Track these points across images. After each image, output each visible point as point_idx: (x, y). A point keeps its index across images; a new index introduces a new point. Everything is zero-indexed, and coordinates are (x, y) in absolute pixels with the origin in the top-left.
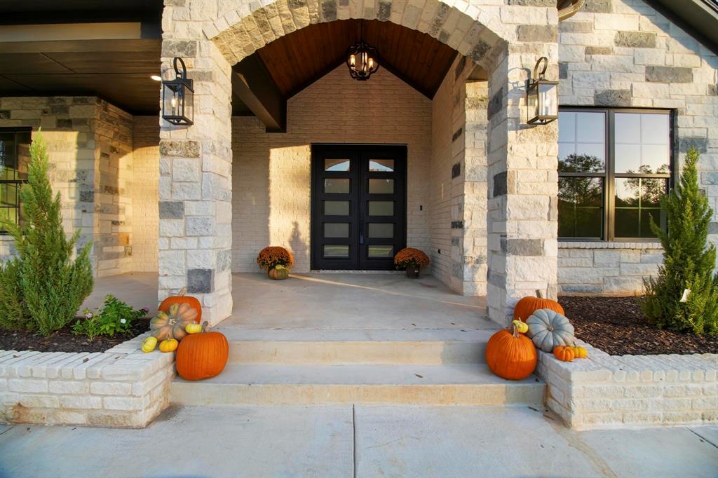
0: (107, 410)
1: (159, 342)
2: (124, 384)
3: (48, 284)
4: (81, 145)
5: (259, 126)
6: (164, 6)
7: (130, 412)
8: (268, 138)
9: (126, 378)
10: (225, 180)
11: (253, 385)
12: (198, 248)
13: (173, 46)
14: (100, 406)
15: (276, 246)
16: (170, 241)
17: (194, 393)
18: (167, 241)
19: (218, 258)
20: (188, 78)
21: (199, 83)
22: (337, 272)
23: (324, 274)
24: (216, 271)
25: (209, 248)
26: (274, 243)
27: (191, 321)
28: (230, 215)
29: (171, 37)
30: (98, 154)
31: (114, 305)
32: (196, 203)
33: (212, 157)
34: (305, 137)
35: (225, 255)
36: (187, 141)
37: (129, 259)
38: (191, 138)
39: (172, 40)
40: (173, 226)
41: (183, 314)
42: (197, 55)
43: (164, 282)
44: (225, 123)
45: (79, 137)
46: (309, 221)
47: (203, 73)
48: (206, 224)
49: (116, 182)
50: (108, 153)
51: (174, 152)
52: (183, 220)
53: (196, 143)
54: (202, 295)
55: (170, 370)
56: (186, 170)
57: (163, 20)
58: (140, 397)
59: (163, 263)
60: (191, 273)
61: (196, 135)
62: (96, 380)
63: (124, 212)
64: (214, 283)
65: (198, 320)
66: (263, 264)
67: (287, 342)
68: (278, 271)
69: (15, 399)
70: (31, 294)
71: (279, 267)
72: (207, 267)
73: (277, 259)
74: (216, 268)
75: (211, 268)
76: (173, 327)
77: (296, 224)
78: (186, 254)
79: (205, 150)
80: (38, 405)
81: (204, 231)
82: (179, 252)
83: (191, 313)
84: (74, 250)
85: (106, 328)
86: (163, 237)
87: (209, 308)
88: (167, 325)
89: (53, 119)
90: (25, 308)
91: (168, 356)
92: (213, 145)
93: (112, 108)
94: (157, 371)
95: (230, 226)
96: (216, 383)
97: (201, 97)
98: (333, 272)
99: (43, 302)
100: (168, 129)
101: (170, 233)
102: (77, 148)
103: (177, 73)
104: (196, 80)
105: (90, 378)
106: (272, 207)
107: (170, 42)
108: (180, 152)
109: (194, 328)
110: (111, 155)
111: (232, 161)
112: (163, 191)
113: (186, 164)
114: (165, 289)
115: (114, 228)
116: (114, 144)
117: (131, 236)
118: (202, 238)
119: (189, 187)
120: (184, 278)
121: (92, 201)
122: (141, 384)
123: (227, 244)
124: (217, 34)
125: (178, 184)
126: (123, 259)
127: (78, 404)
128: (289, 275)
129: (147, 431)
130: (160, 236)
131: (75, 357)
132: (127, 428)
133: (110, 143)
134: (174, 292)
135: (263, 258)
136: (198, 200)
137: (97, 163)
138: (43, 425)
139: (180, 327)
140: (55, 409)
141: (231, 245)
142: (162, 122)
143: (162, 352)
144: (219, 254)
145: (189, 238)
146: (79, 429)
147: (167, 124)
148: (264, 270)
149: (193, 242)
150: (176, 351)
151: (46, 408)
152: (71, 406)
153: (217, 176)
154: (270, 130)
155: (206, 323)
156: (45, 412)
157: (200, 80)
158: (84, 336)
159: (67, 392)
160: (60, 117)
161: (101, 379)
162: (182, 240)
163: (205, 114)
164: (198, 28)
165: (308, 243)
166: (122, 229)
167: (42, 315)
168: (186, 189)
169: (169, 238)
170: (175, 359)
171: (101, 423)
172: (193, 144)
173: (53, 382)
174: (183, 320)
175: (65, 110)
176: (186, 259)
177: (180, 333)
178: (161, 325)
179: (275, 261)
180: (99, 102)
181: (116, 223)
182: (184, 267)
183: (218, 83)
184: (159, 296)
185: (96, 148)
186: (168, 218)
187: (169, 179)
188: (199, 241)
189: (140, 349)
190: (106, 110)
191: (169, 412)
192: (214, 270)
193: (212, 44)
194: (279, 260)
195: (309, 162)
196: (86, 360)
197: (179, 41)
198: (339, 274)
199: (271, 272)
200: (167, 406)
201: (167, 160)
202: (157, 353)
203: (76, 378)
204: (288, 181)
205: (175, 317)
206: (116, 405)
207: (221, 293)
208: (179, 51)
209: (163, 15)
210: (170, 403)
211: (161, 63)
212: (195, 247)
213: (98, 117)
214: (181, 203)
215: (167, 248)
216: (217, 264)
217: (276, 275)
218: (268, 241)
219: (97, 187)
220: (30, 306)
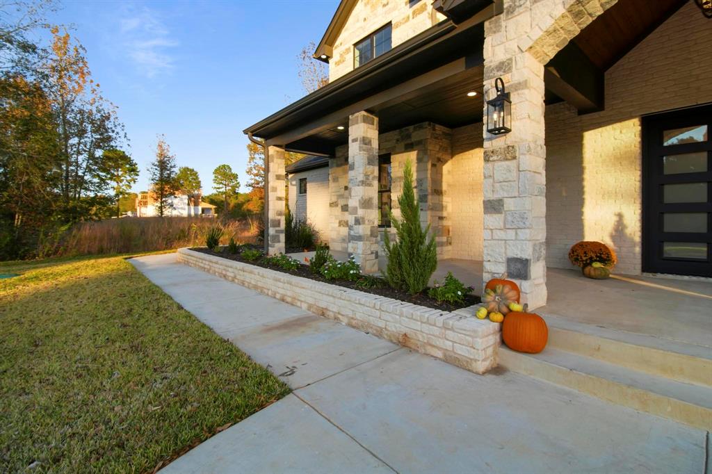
0: (455, 353)
1: (489, 313)
2: (467, 337)
3: (414, 260)
4: (419, 160)
5: (569, 110)
6: (485, 38)
7: (471, 359)
8: (580, 121)
9: (468, 333)
10: (540, 175)
11: (574, 371)
12: (516, 239)
13: (493, 69)
14: (451, 349)
15: (592, 240)
16: (492, 232)
17: (518, 362)
18: (490, 233)
19: (534, 250)
20: (506, 92)
21: (515, 93)
22: (686, 278)
23: (663, 279)
24: (532, 261)
25: (526, 240)
26: (589, 238)
27: (514, 301)
28: (544, 209)
29: (491, 62)
30: (429, 166)
31: (450, 280)
32: (514, 199)
33: (528, 157)
34: (631, 110)
35: (540, 246)
36: (506, 146)
37: (450, 248)
38: (509, 143)
39: (491, 64)
40: (495, 220)
41: (507, 293)
42: (514, 69)
43: (488, 266)
44: (538, 122)
45: (418, 154)
46: (639, 211)
47: (520, 83)
48: (523, 218)
49: (441, 186)
50: (436, 163)
51: (495, 158)
52: (503, 215)
53: (513, 147)
54: (520, 280)
55: (498, 337)
56: (505, 172)
57: (484, 50)
58: (478, 350)
59: (487, 250)
60: (511, 261)
61: (514, 140)
62: (449, 329)
63: (446, 210)
64: (530, 271)
65: (518, 301)
66: (577, 260)
67: (613, 341)
68: (595, 269)
69: (404, 330)
70: (406, 265)
71: (597, 265)
72: (525, 256)
73: (593, 255)
74: (532, 258)
75: (528, 258)
76: (499, 303)
77: (620, 216)
78: (505, 243)
79: (521, 151)
80: (415, 338)
81: (521, 224)
82: (500, 242)
83: (512, 294)
84: (427, 238)
85: (449, 295)
86: (486, 229)
87: (526, 293)
88: (494, 301)
89: (402, 144)
90: (402, 275)
91: (496, 326)
92: (529, 146)
93: (438, 127)
94: (489, 335)
95: (544, 219)
96: (537, 359)
97: (518, 105)
98: (679, 277)
99: (412, 272)
100: (490, 139)
101: (492, 226)
102: (417, 163)
103: (498, 91)
104: (513, 92)
105: (445, 327)
106: (587, 197)
107: (490, 66)
108: (500, 157)
109: (516, 307)
110: (438, 164)
111: (545, 157)
112: (487, 191)
113: (505, 166)
114: (488, 272)
115: (440, 222)
116: (439, 155)
117: (451, 229)
118: (519, 230)
119: (507, 186)
120: (504, 264)
121: (426, 202)
122: (479, 340)
123: (542, 236)
124: (531, 44)
125: (498, 185)
126: (446, 247)
127: (438, 343)
128: (611, 276)
129: (483, 377)
130: (484, 229)
131: (434, 311)
132: (469, 370)
133: (437, 156)
134: (496, 275)
135: (575, 254)
136: (515, 197)
137: (429, 172)
138: (417, 351)
139: (504, 304)
140: (425, 343)
141: (545, 238)
142: (485, 135)
143: (492, 321)
144: (535, 245)
145: (508, 230)
146: (438, 361)
147: (490, 135)
148: (578, 267)
149: (511, 234)
150: (502, 323)
151: (419, 340)
152: (433, 343)
153: (533, 174)
154: (582, 111)
155: (526, 305)
156: (419, 343)
157: (516, 90)
158: (435, 300)
159: (431, 333)
160: (406, 142)
161: (452, 329)
162: (502, 232)
163: (521, 119)
164: (513, 46)
165: (637, 238)
166: (445, 223)
167: (411, 281)
168: (506, 188)
169: (491, 230)
170: (501, 330)
171: (451, 360)
172: (511, 148)
173: (424, 325)
174: (507, 299)
175: (409, 136)
176: (506, 249)
177: (505, 310)
178: (489, 300)
179: (591, 258)
180: (430, 125)
181: (441, 218)
182: (504, 255)
183: (532, 87)
184: (484, 278)
185: (428, 161)
186: (491, 213)
187: (491, 180)
188: (516, 233)
189: (476, 316)
190: (434, 130)
191: (497, 370)
192: (530, 260)
193: (527, 55)
194: (597, 256)
195: (639, 139)
196: (441, 315)
197: (497, 63)
198: (688, 282)
199: (587, 269)
200: (495, 365)
201: (490, 165)
202: (487, 321)
203: (437, 325)
204: (607, 166)
205: (500, 296)
206: (462, 351)
207: (536, 282)
208: (498, 71)
209: (484, 46)
210: (498, 364)
211: (484, 86)
212: (514, 238)
213: (429, 137)
214: (501, 200)
215: (490, 238)
216: (533, 254)
217: (592, 273)
218: (582, 236)
219: (430, 191)
220: (405, 274)
